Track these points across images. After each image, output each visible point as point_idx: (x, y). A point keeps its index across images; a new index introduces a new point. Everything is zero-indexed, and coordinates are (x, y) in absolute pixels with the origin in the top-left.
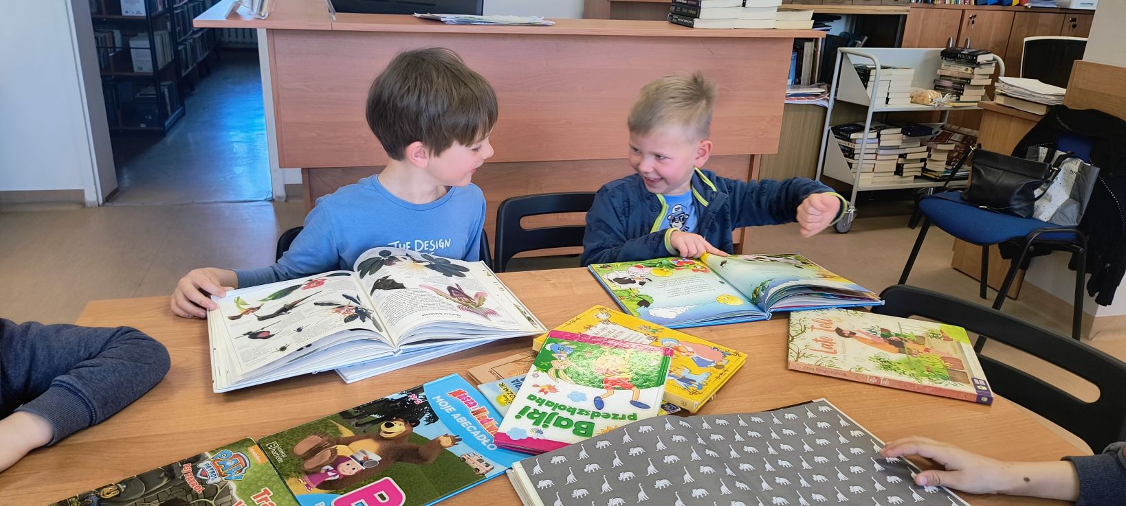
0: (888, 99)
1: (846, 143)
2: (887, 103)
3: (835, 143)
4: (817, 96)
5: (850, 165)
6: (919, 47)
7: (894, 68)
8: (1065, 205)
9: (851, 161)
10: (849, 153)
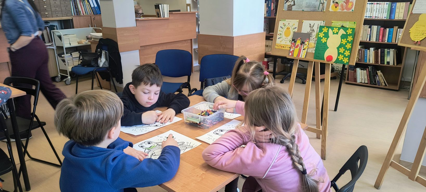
0: (70, 44)
1: (62, 58)
2: (70, 45)
3: (59, 58)
4: (50, 46)
5: (65, 64)
6: (80, 28)
7: (69, 35)
8: (105, 62)
9: (65, 63)
10: (64, 61)
